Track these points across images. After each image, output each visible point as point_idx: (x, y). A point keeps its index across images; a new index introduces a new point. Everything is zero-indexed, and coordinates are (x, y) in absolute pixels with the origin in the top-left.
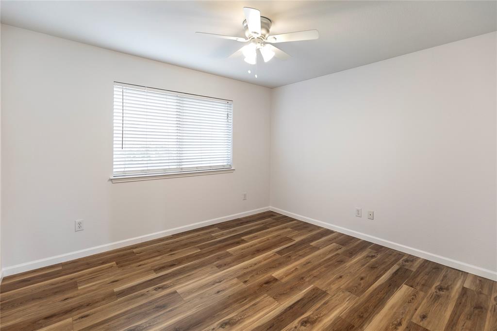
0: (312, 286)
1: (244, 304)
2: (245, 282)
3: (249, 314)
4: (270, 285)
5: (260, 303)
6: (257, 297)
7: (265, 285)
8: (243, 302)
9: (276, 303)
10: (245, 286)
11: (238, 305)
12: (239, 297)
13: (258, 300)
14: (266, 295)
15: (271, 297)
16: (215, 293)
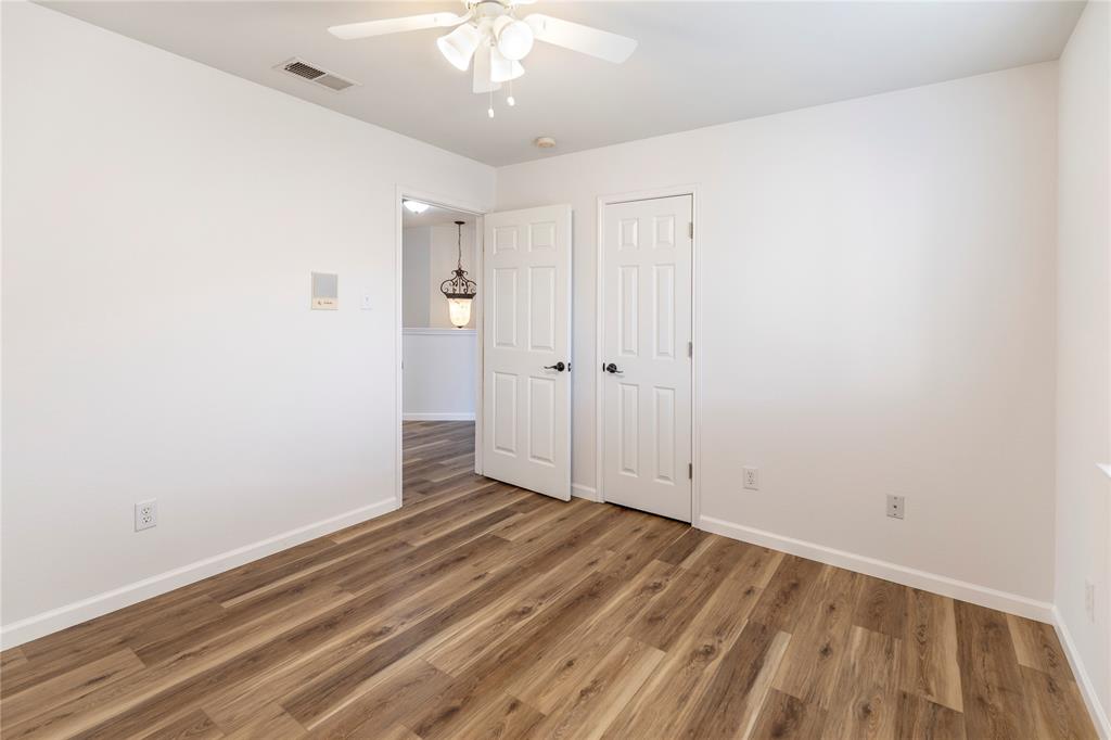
0: (309, 729)
1: (502, 648)
2: (514, 706)
3: (488, 632)
4: (440, 709)
5: (467, 653)
6: (477, 665)
7: (457, 703)
8: (503, 651)
9: (431, 659)
10: (514, 690)
11: (513, 644)
12: (516, 660)
13: (473, 660)
14: (455, 675)
15: (441, 672)
16: (575, 660)
